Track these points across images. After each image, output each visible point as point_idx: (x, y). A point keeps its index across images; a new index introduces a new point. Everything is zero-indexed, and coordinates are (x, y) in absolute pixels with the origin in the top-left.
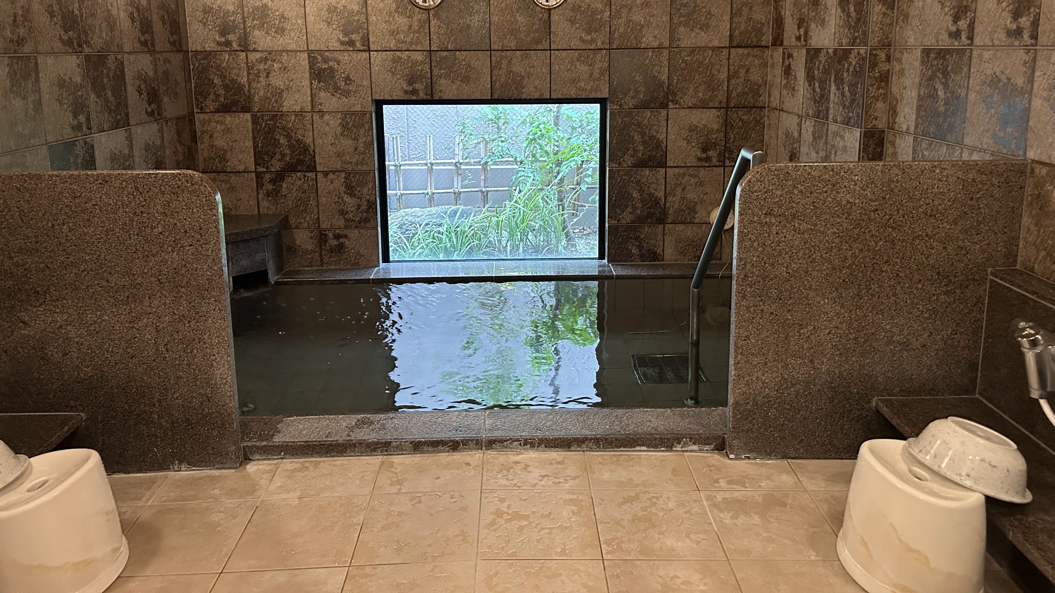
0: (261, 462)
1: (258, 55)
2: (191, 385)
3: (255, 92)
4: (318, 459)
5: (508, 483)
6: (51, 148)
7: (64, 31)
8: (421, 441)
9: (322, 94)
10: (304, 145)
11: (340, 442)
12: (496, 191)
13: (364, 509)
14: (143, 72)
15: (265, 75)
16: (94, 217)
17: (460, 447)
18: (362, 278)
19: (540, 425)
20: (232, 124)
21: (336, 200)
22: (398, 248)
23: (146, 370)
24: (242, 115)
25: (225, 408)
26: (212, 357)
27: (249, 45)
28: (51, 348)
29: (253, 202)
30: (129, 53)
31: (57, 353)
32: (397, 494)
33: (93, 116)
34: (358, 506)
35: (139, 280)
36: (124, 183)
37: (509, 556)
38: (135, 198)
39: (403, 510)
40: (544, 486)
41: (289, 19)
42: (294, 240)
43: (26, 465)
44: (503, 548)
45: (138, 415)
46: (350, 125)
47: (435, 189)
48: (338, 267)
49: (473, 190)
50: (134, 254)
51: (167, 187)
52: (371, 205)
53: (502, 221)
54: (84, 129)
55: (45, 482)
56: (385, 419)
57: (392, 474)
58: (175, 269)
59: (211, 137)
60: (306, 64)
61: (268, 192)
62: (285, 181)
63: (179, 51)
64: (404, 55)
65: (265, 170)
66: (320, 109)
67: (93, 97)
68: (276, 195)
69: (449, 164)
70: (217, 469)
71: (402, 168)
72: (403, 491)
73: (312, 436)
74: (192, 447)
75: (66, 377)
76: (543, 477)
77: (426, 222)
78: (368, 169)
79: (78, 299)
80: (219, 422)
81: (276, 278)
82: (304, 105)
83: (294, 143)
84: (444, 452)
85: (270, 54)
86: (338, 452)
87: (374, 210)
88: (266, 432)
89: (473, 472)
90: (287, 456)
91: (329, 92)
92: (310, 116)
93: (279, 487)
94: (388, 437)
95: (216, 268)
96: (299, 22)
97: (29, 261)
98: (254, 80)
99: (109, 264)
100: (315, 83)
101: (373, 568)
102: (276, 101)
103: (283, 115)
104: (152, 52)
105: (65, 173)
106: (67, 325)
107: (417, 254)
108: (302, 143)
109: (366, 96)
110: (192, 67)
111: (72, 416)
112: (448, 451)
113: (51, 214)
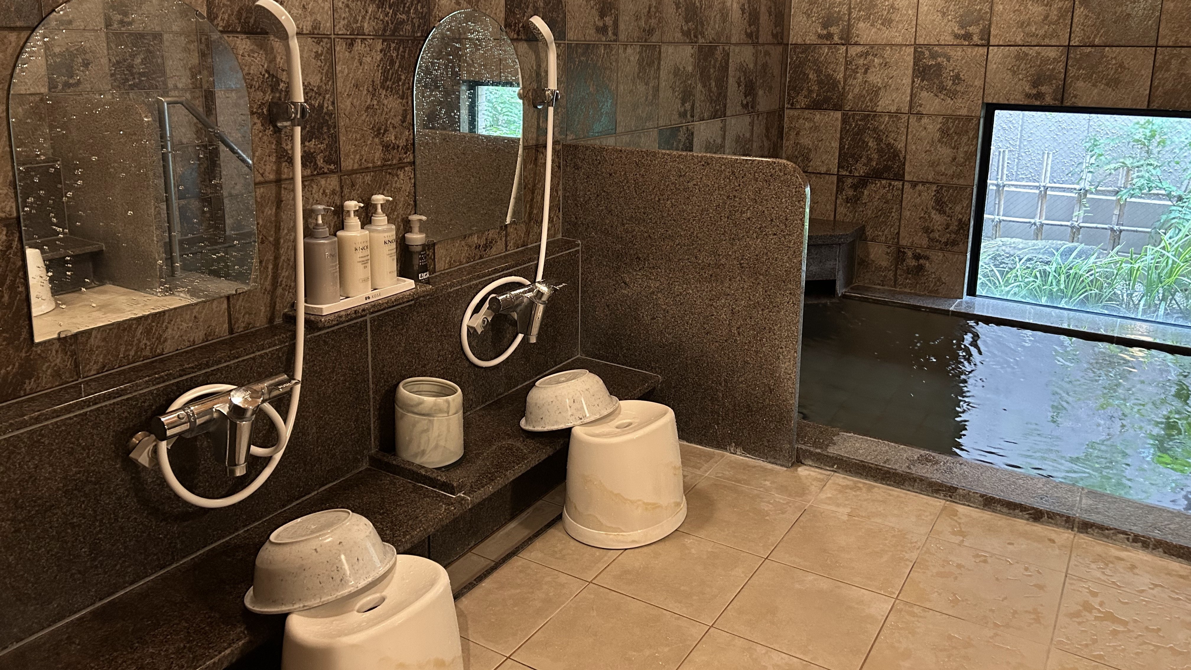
0: (813, 469)
1: (859, 49)
2: (756, 372)
3: (849, 89)
4: (872, 483)
5: (1103, 577)
6: (661, 132)
7: (685, 22)
8: (994, 498)
9: (924, 94)
10: (894, 150)
11: (898, 471)
12: (1134, 231)
13: (918, 549)
14: (745, 65)
15: (863, 71)
16: (693, 196)
17: (1043, 519)
18: (941, 307)
19: (1160, 524)
20: (821, 122)
21: (922, 215)
22: (987, 282)
23: (718, 348)
24: (832, 114)
25: (785, 403)
26: (779, 349)
27: (851, 38)
28: (643, 311)
29: (830, 207)
30: (735, 45)
31: (647, 315)
32: (960, 545)
33: (697, 105)
34: (911, 543)
35: (723, 261)
36: (723, 167)
37: (1094, 656)
38: (730, 182)
39: (963, 564)
40: (1155, 597)
41: (898, 9)
42: (868, 254)
43: (617, 405)
44: (1087, 645)
45: (706, 390)
46: (951, 132)
47: (1046, 219)
48: (913, 291)
49: (1099, 226)
50: (722, 236)
51: (761, 174)
52: (963, 226)
53: (1138, 270)
54: (689, 116)
55: (630, 424)
56: (953, 463)
57: (953, 523)
58: (757, 256)
59: (797, 134)
60: (910, 59)
61: (847, 198)
62: (868, 188)
63: (779, 44)
64: (1032, 51)
65: (848, 174)
66: (919, 111)
67: (699, 86)
68: (856, 202)
69: (1070, 190)
70: (770, 462)
71: (1006, 189)
72: (966, 544)
73: (869, 458)
74: (749, 434)
75: (651, 339)
76: (1156, 586)
77: (1029, 256)
78: (965, 184)
79: (670, 270)
80: (778, 417)
81: (844, 290)
82: (901, 106)
83: (884, 147)
84: (1022, 519)
85: (872, 48)
86: (894, 482)
87: (966, 232)
88: (821, 441)
89: (1057, 552)
90: (840, 471)
91: (932, 92)
92: (907, 118)
93: (830, 498)
94: (955, 483)
95: (795, 261)
96: (910, 12)
97: (637, 229)
98: (850, 76)
99: (699, 242)
100: (918, 81)
101: (922, 610)
102: (871, 100)
103: (876, 115)
104: (755, 44)
105: (675, 153)
106: (658, 292)
107: (1012, 292)
108: (892, 148)
109: (976, 98)
110: (789, 60)
111: (651, 376)
112: (1028, 520)
113: (659, 188)
